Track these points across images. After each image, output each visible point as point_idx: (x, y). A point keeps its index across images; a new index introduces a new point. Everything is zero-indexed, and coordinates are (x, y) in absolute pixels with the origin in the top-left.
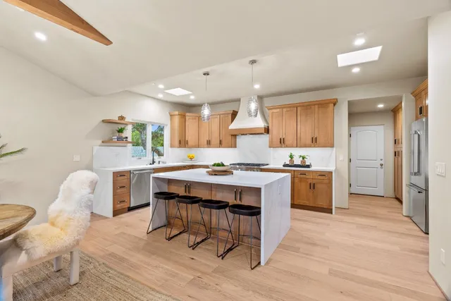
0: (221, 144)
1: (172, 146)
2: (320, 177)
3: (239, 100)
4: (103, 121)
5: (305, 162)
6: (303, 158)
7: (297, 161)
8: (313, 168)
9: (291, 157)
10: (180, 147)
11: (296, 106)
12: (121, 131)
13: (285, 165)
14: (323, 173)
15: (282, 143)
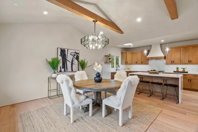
0: (142, 63)
1: (122, 64)
2: (193, 77)
3: (151, 46)
4: (105, 56)
5: (185, 71)
6: (184, 69)
7: (180, 70)
8: (189, 73)
9: (178, 68)
10: (125, 64)
11: (180, 47)
12: (110, 59)
13: (174, 72)
14: (196, 75)
15: (173, 63)
